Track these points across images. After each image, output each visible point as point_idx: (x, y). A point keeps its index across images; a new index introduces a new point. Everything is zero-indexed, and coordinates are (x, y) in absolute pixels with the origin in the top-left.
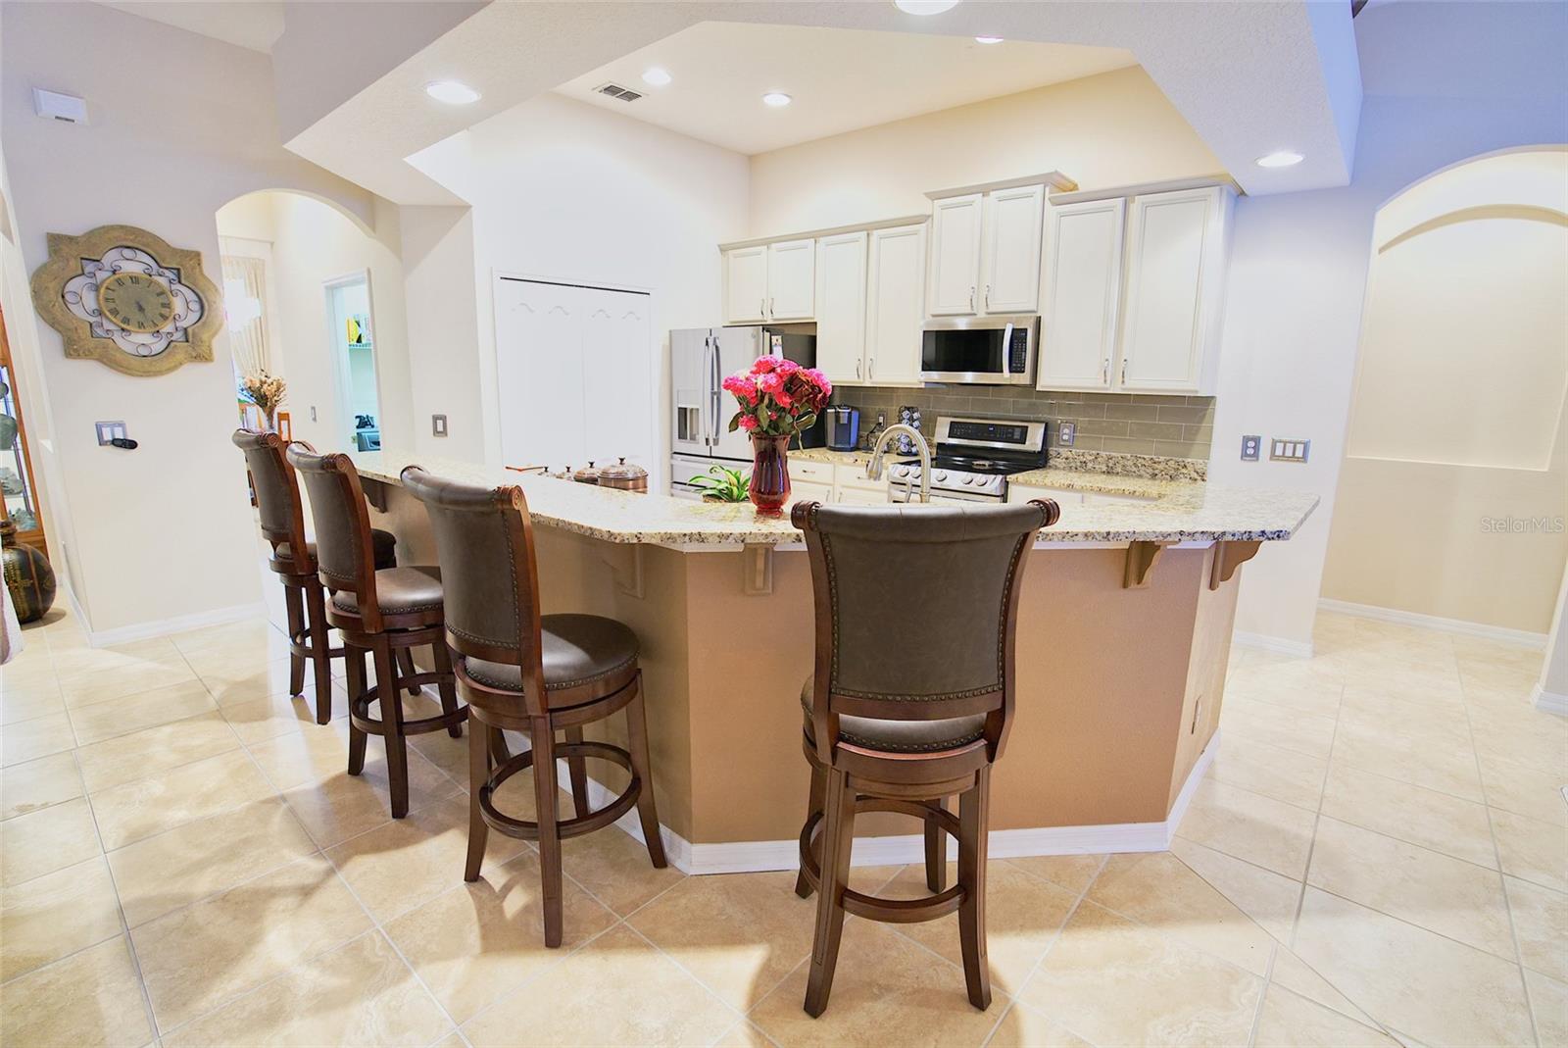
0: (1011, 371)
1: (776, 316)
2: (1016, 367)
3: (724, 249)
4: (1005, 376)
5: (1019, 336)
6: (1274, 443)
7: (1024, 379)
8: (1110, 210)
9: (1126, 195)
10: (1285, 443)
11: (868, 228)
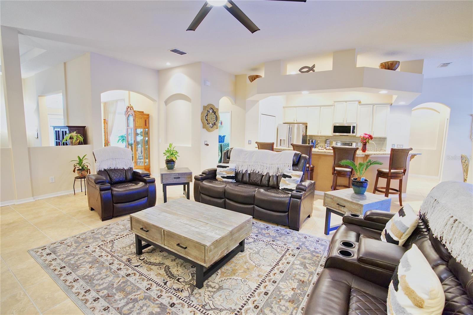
0: (352, 133)
1: (297, 121)
2: (353, 132)
3: (284, 107)
4: (351, 134)
5: (354, 127)
6: (397, 145)
7: (354, 134)
8: (370, 107)
9: (373, 105)
10: (399, 145)
11: (320, 106)
